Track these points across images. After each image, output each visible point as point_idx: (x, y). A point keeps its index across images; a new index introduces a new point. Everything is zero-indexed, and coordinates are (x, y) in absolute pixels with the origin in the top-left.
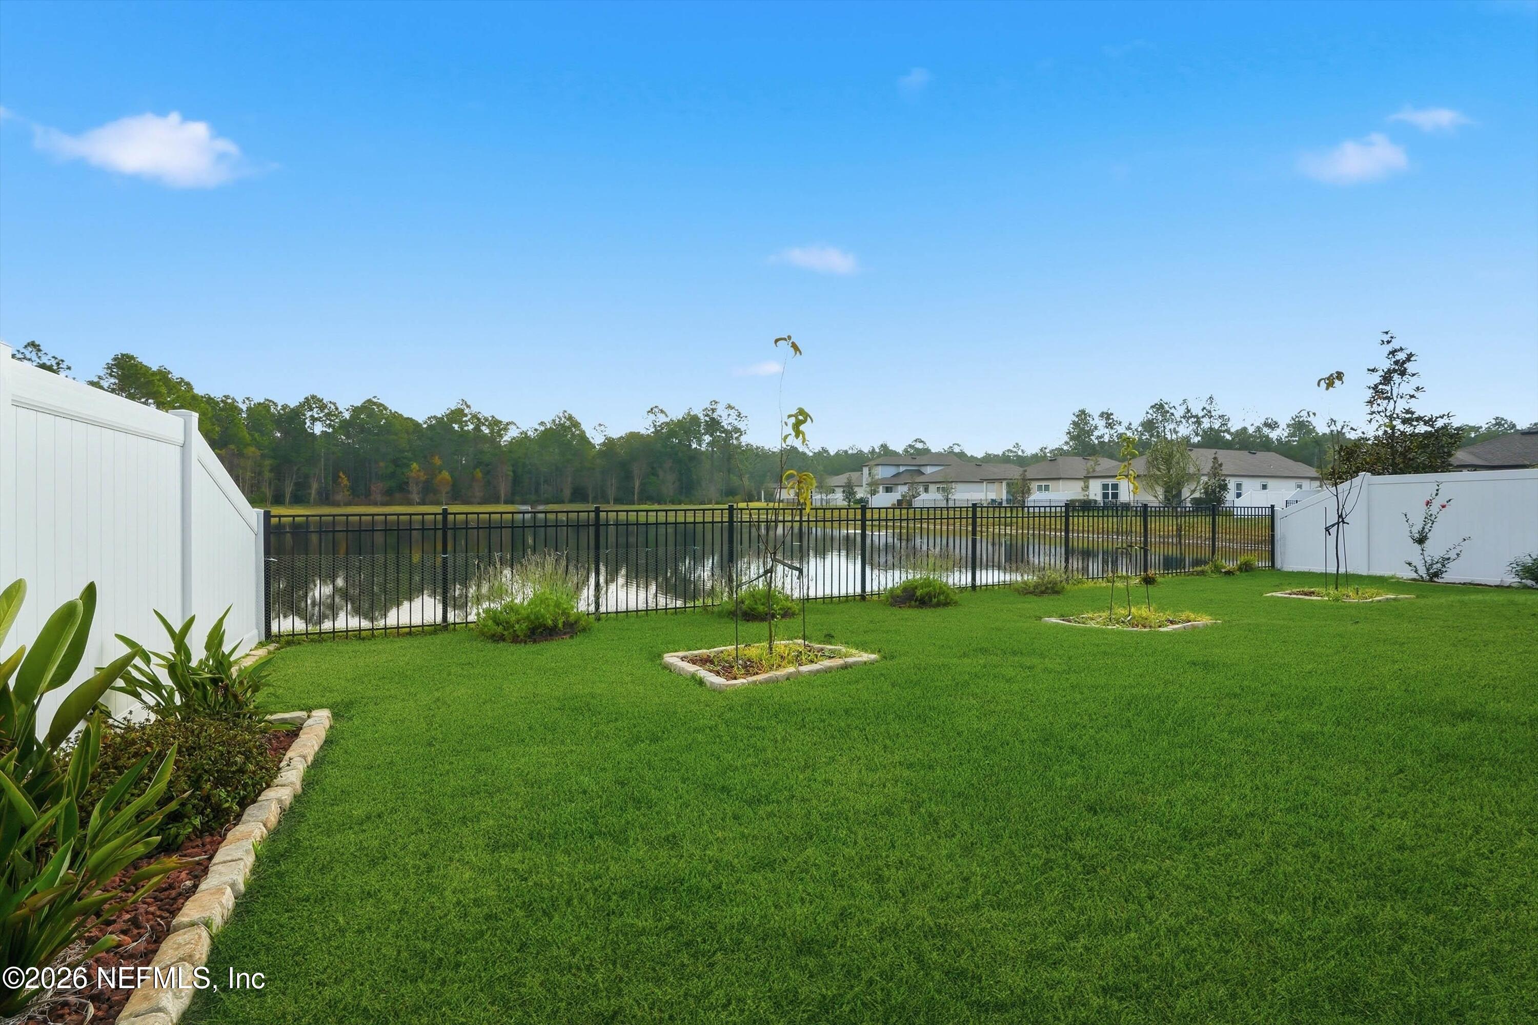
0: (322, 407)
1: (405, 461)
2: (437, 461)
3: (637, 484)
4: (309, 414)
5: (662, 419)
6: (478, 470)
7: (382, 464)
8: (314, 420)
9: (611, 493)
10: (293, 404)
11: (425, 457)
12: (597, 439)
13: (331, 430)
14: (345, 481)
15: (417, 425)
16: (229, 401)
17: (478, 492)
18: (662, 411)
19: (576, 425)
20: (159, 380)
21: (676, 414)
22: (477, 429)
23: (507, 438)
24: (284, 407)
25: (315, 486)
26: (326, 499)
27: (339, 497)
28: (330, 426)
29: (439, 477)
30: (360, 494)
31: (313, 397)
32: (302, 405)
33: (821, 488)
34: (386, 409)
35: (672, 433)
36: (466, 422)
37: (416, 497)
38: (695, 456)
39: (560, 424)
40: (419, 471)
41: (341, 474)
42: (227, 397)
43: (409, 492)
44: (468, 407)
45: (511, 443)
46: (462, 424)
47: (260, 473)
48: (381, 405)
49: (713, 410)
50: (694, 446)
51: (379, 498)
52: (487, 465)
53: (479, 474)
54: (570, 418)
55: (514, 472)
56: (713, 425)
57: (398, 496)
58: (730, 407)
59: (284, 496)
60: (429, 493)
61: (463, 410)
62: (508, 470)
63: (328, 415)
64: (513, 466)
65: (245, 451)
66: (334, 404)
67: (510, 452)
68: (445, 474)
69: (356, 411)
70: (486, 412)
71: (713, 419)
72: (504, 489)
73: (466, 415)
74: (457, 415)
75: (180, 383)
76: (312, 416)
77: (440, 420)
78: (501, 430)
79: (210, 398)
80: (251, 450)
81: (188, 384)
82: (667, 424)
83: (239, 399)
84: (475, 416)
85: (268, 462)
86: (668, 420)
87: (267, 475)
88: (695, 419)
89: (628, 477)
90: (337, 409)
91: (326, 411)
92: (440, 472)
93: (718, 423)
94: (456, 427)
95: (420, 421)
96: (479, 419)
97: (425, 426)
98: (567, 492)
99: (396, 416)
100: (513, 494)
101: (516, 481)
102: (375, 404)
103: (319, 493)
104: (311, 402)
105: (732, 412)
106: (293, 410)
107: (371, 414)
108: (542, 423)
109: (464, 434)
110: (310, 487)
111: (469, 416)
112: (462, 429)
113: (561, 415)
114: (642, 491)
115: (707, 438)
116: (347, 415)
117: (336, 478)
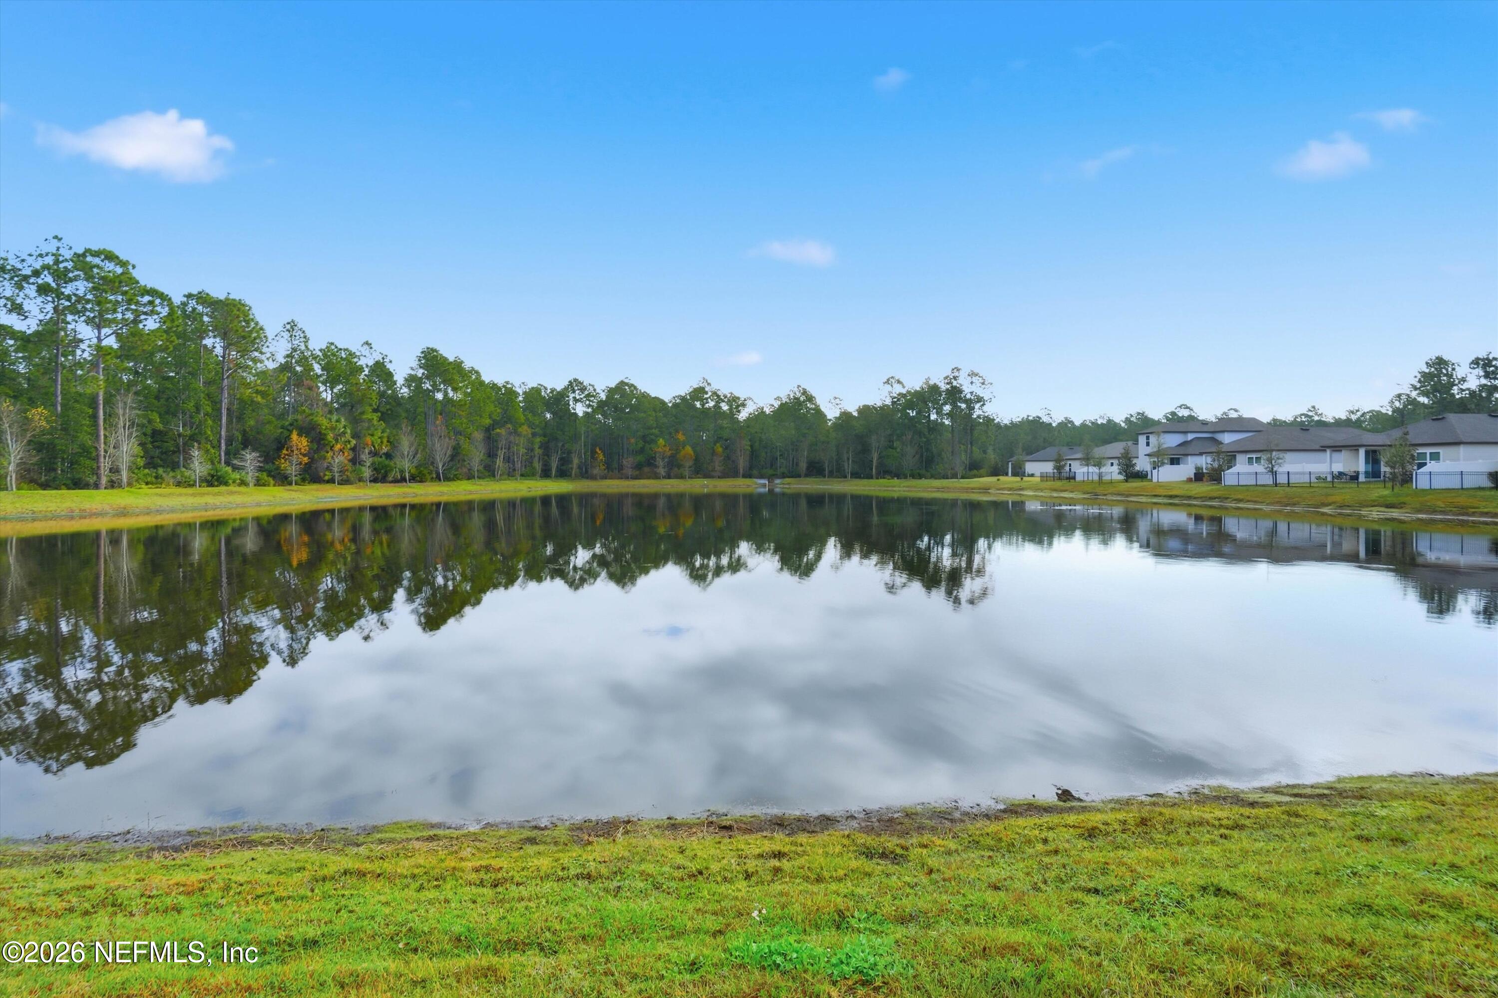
0: (583, 389)
1: (653, 437)
2: (681, 437)
3: (875, 456)
4: (572, 396)
5: (898, 389)
6: (718, 445)
7: (633, 441)
8: (576, 400)
9: (848, 467)
10: (559, 387)
11: (670, 433)
12: (831, 413)
13: (590, 410)
14: (601, 456)
15: (663, 402)
16: (509, 386)
17: (718, 467)
18: (899, 382)
19: (810, 399)
20: (454, 369)
21: (914, 383)
22: (717, 407)
23: (743, 415)
24: (552, 391)
25: (576, 461)
26: (585, 474)
27: (596, 471)
28: (589, 406)
29: (683, 453)
30: (614, 469)
31: (576, 380)
32: (566, 389)
33: (1087, 460)
34: (635, 388)
35: (910, 405)
36: (707, 399)
37: (662, 471)
38: (935, 428)
39: (795, 398)
40: (665, 446)
41: (598, 450)
42: (507, 383)
43: (656, 467)
44: (709, 384)
45: (748, 419)
46: (704, 402)
47: (532, 450)
48: (632, 385)
49: (955, 378)
50: (933, 417)
51: (630, 472)
52: (726, 440)
53: (719, 449)
54: (805, 392)
55: (751, 446)
56: (954, 393)
57: (646, 469)
58: (973, 374)
59: (550, 470)
60: (674, 469)
61: (703, 388)
62: (746, 444)
63: (588, 396)
64: (750, 440)
65: (520, 430)
66: (593, 386)
67: (748, 427)
68: (689, 449)
69: (611, 392)
70: (725, 390)
71: (954, 388)
72: (742, 463)
73: (707, 393)
74: (698, 392)
75: (470, 372)
76: (574, 398)
77: (683, 399)
78: (738, 406)
79: (494, 385)
80: (525, 430)
81: (477, 372)
82: (904, 396)
83: (517, 384)
84: (715, 393)
85: (538, 440)
86: (904, 391)
87: (538, 451)
88: (935, 389)
89: (865, 450)
90: (595, 390)
91: (586, 392)
92: (683, 448)
93: (961, 391)
94: (698, 404)
95: (667, 401)
96: (718, 396)
97: (670, 405)
98: (803, 465)
99: (645, 396)
100: (751, 468)
101: (753, 454)
102: (627, 384)
103: (580, 467)
104: (574, 385)
105: (975, 379)
106: (558, 392)
107: (623, 394)
108: (778, 398)
109: (705, 412)
110: (571, 462)
111: (710, 394)
112: (703, 405)
113: (796, 389)
114: (880, 465)
115: (947, 408)
116: (603, 396)
117: (593, 452)
